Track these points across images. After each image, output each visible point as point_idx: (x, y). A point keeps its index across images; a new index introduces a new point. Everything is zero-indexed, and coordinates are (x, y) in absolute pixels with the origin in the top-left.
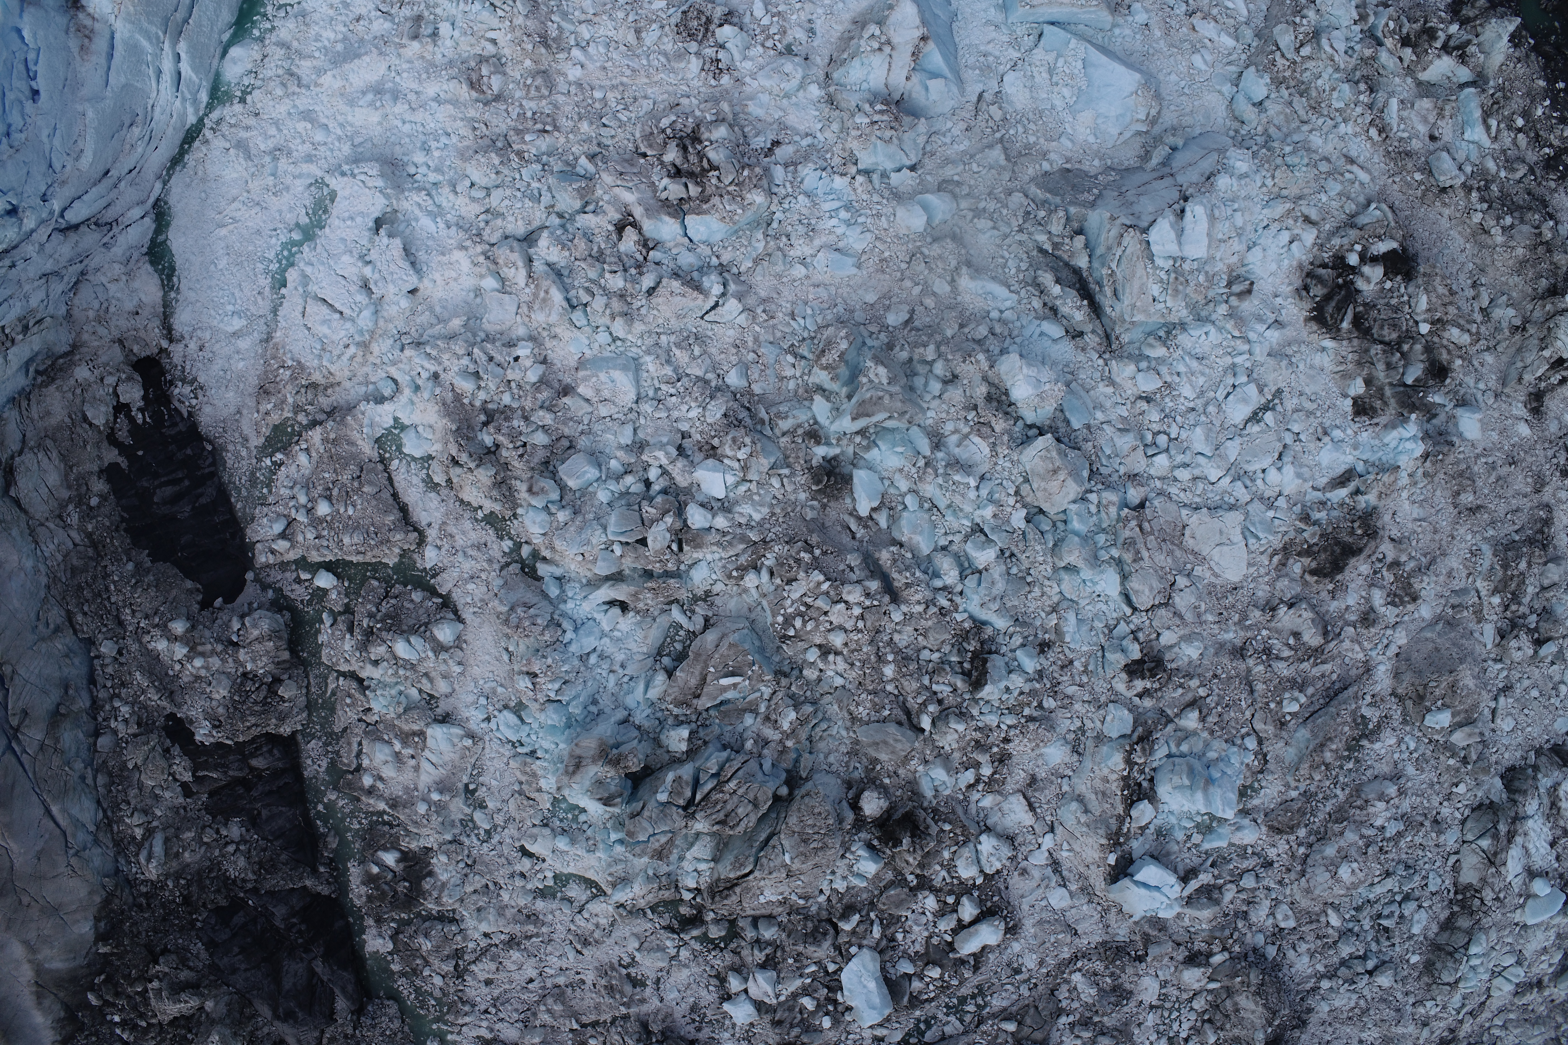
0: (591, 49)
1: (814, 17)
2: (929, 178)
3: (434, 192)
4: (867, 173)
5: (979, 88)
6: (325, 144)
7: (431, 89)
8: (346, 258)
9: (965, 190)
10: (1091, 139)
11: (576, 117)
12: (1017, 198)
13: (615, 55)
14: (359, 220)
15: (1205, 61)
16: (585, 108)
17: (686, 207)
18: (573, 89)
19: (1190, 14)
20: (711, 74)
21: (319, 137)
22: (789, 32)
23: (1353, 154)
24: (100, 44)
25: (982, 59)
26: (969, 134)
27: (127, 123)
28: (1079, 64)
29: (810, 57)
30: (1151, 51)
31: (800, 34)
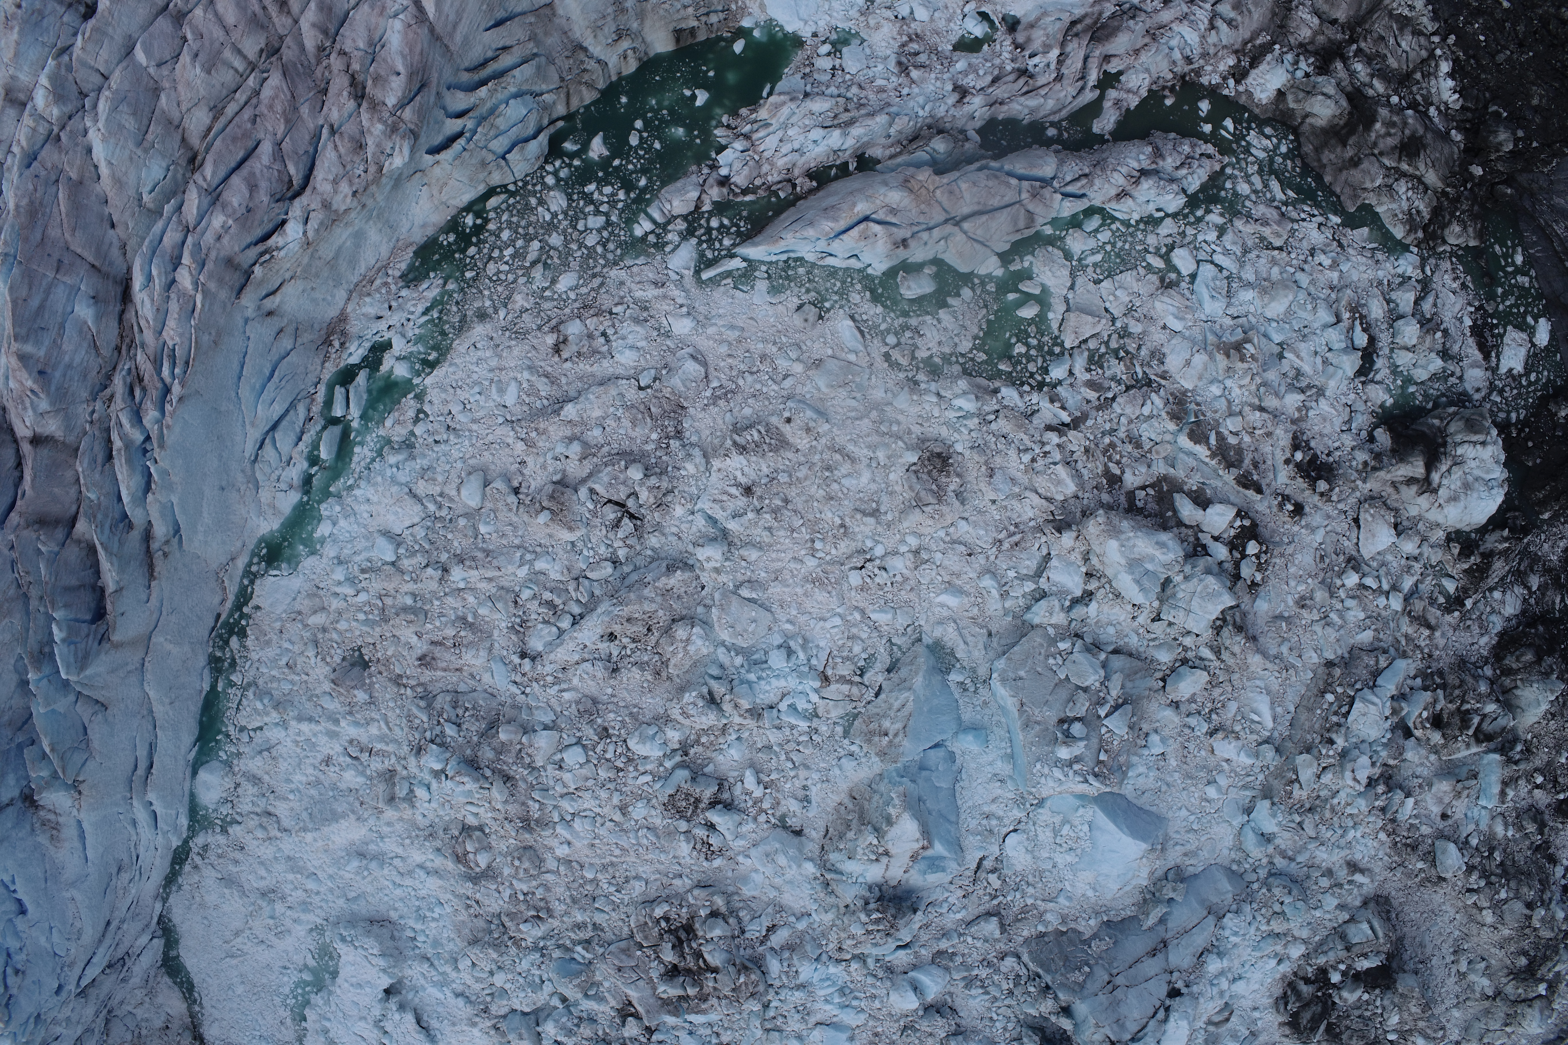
0: (577, 824)
1: (809, 782)
2: (923, 952)
3: (436, 962)
4: (861, 958)
5: (980, 854)
6: (318, 893)
7: (417, 857)
8: (362, 1024)
9: (959, 959)
10: (1090, 893)
11: (568, 901)
12: (1010, 961)
13: (602, 832)
14: (368, 990)
15: (1219, 790)
16: (576, 890)
17: (685, 1005)
18: (562, 868)
19: (1212, 733)
20: (703, 856)
21: (311, 885)
22: (783, 802)
23: (1358, 856)
24: (69, 832)
25: (984, 822)
26: (965, 901)
27: (114, 871)
28: (1086, 828)
29: (806, 831)
30: (1164, 788)
31: (793, 806)
